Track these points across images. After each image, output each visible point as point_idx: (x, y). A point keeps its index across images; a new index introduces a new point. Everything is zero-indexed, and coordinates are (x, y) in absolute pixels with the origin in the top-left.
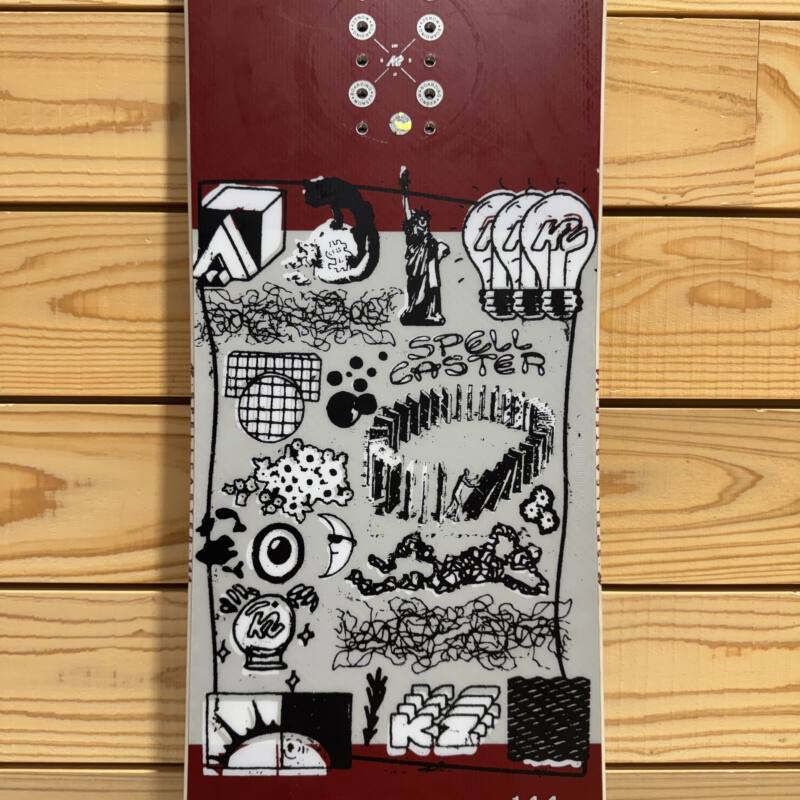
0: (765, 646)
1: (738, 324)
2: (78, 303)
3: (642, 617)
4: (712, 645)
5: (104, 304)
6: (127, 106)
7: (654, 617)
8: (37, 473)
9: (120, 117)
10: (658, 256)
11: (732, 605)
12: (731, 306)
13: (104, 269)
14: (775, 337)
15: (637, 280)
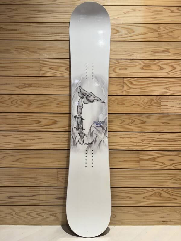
0: (126, 138)
1: (122, 106)
2: (59, 104)
3: (113, 135)
4: (121, 138)
5: (62, 104)
6: (64, 86)
7: (115, 135)
8: (55, 120)
9: (64, 87)
10: (114, 100)
11: (123, 133)
12: (121, 104)
13: (62, 101)
14: (126, 107)
15: (112, 102)
